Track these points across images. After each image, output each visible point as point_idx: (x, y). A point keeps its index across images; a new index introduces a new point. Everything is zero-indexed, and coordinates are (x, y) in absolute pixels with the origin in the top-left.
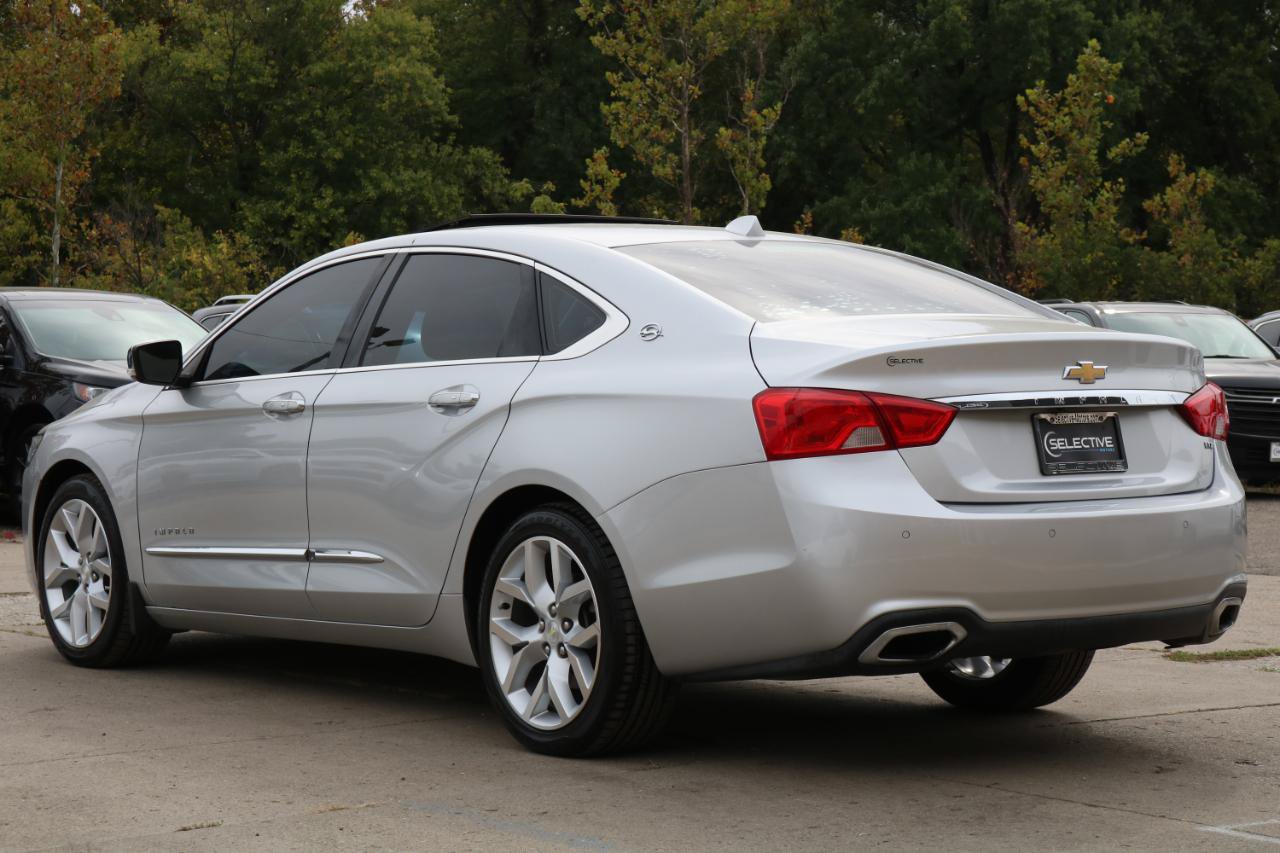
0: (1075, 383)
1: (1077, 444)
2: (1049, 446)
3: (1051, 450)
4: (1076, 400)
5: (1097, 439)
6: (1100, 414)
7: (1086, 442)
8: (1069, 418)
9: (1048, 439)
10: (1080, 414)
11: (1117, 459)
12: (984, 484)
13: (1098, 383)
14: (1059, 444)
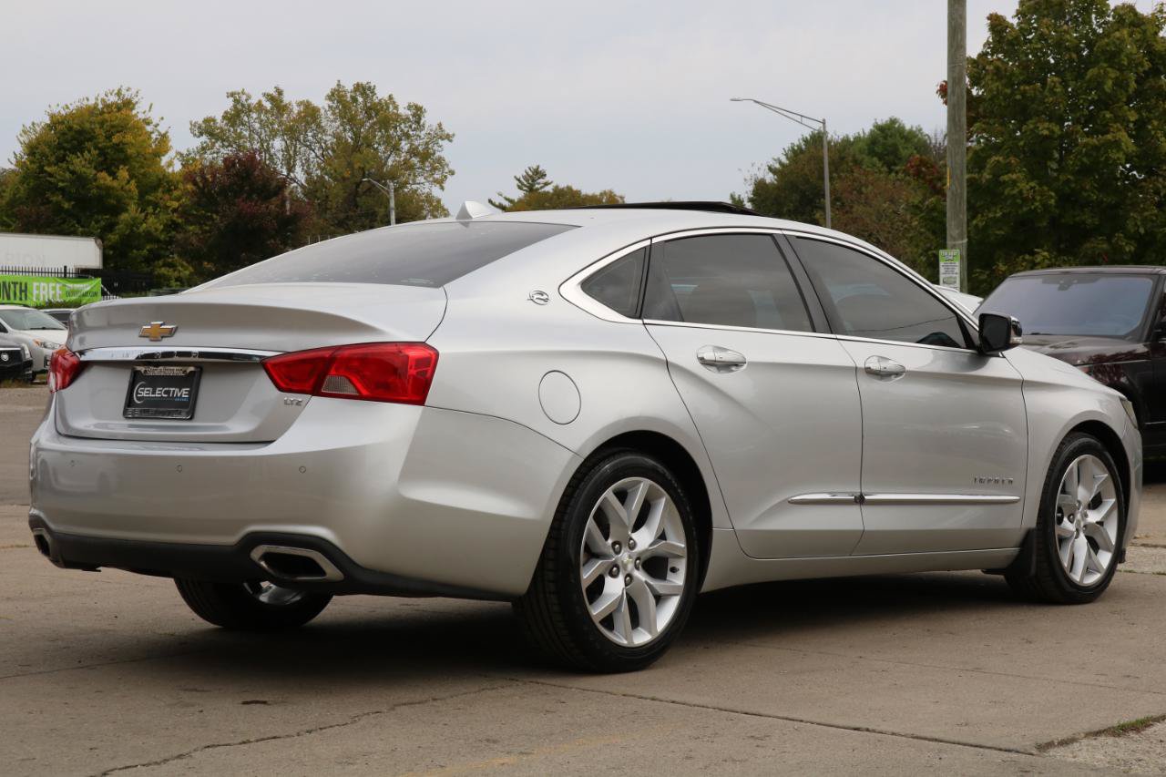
0: (146, 340)
1: (160, 393)
2: (137, 393)
3: (137, 397)
4: (152, 355)
5: (177, 390)
6: (184, 368)
7: (166, 392)
8: (160, 371)
9: (140, 387)
10: (167, 368)
11: (188, 409)
12: (83, 424)
13: (165, 340)
14: (145, 393)
